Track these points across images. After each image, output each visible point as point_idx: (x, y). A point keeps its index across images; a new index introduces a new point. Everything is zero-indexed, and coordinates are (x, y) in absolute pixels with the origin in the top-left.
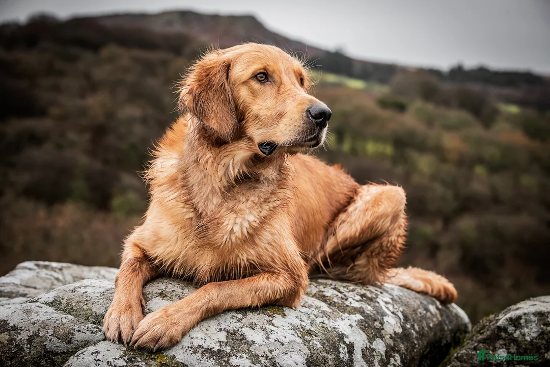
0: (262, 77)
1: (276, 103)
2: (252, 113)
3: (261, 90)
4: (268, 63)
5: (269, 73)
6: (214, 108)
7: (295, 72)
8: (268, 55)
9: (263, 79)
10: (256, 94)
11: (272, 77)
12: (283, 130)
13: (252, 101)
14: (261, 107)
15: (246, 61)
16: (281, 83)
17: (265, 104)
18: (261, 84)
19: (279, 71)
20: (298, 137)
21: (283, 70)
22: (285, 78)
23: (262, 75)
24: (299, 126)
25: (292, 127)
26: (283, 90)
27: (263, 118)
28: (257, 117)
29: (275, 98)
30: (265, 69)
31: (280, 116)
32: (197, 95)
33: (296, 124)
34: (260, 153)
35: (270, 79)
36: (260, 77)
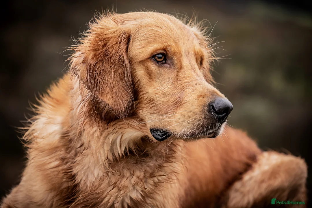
0: (160, 58)
1: (174, 89)
2: (147, 95)
3: (159, 72)
4: (169, 43)
5: (169, 53)
6: (110, 81)
7: (196, 54)
8: (170, 33)
9: (162, 60)
10: (153, 76)
11: (171, 59)
12: (180, 121)
13: (149, 82)
14: (157, 92)
15: (146, 36)
16: (181, 68)
17: (161, 89)
18: (159, 66)
19: (180, 54)
20: (197, 131)
21: (183, 52)
22: (185, 62)
23: (160, 56)
24: (200, 120)
25: (191, 120)
26: (182, 76)
27: (158, 103)
28: (151, 101)
29: (173, 83)
30: (165, 49)
31: (178, 104)
32: (92, 65)
33: (195, 117)
34: (151, 137)
35: (169, 61)
36: (158, 57)
